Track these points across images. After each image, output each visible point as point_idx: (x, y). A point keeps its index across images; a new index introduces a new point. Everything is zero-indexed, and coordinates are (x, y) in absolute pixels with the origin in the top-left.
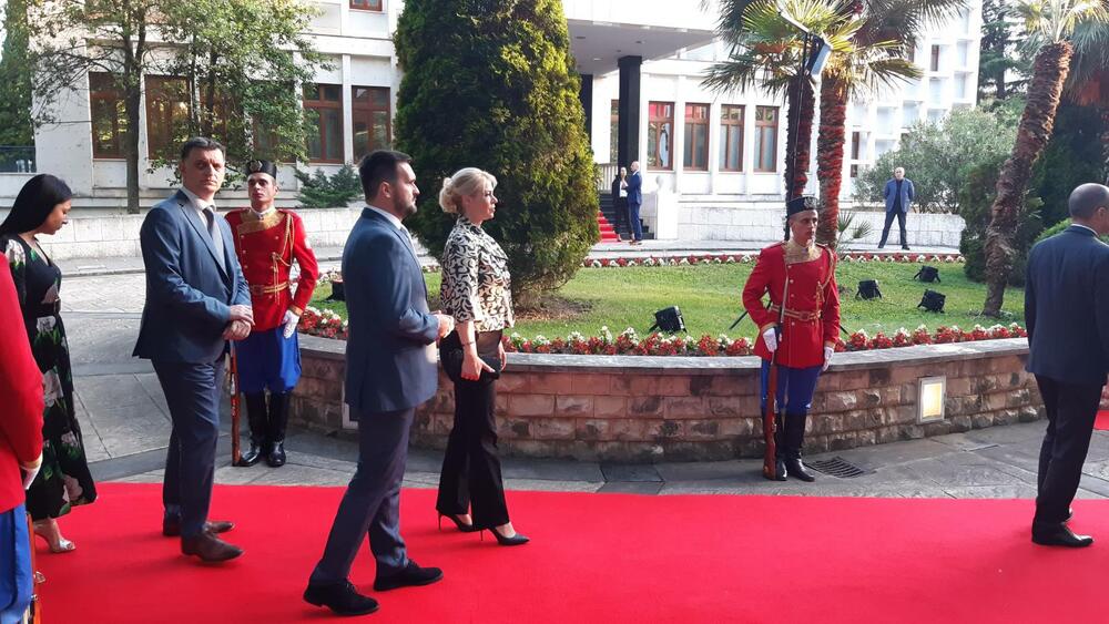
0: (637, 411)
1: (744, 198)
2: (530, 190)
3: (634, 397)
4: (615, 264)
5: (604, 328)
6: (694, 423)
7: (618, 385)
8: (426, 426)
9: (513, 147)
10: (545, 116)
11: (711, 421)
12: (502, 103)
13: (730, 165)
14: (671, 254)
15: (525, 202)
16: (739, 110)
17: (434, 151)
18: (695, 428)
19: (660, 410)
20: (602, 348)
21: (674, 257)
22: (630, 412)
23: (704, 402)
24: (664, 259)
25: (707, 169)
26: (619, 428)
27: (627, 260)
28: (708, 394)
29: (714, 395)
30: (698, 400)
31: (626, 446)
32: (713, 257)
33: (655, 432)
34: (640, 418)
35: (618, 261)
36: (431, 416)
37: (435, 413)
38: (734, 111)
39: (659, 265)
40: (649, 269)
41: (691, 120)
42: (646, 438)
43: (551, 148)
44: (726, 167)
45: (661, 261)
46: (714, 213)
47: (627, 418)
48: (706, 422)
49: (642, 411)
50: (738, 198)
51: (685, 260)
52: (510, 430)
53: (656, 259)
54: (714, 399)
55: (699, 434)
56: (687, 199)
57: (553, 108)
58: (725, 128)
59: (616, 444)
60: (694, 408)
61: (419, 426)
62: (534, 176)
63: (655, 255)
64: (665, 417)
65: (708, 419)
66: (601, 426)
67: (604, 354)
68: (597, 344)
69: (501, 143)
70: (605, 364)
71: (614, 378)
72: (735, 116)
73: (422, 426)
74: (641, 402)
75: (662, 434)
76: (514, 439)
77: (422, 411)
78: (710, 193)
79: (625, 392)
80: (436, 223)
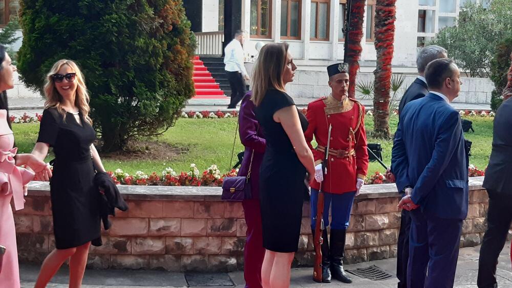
0: (215, 230)
2: (134, 53)
3: (213, 219)
7: (200, 210)
9: (120, 18)
13: (319, 36)
15: (131, 63)
17: (54, 19)
19: (233, 229)
20: (190, 181)
22: (209, 231)
26: (201, 244)
31: (206, 259)
33: (230, 247)
34: (218, 236)
35: (217, 113)
36: (46, 237)
37: (49, 235)
42: (222, 252)
43: (153, 19)
44: (316, 37)
47: (208, 236)
49: (219, 231)
50: (326, 63)
52: (111, 247)
58: (315, 4)
59: (198, 257)
61: (35, 245)
62: (138, 41)
64: (238, 235)
66: (186, 243)
67: (191, 185)
68: (186, 178)
70: (189, 193)
71: (197, 205)
73: (38, 246)
74: (219, 223)
75: (235, 249)
76: (115, 255)
77: (38, 233)
79: (206, 215)
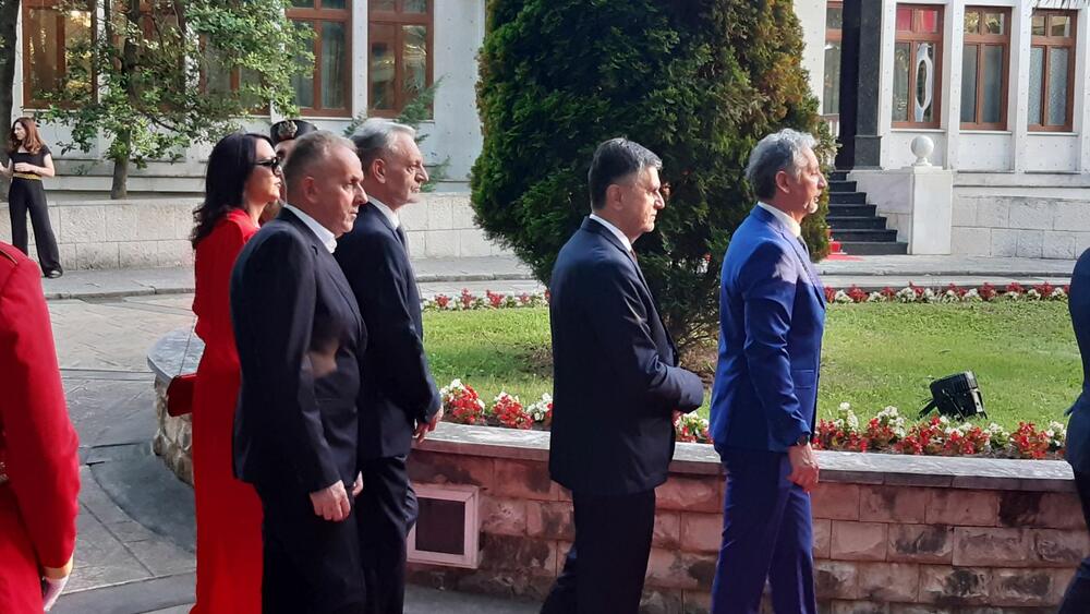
0: (906, 550)
1: (1075, 181)
2: (708, 166)
3: (900, 523)
4: (845, 297)
5: (844, 406)
6: (1007, 574)
7: (872, 503)
8: (542, 563)
9: (682, 93)
10: (736, 41)
11: (1037, 573)
12: (665, 20)
13: (1050, 121)
14: (945, 281)
15: (703, 187)
16: (1067, 20)
18: (1011, 584)
19: (946, 549)
20: (840, 439)
21: (952, 287)
22: (893, 551)
23: (1025, 539)
24: (935, 290)
25: (1004, 128)
26: (875, 578)
27: (867, 292)
28: (1033, 525)
29: (1043, 526)
30: (1014, 534)
31: (886, 611)
32: (1025, 289)
33: (937, 588)
34: (911, 563)
35: (850, 292)
36: (551, 546)
37: (558, 542)
38: (1056, 20)
39: (925, 300)
40: (907, 307)
41: (976, 37)
42: (921, 599)
43: (748, 95)
44: (1041, 122)
45: (929, 292)
46: (1020, 208)
47: (889, 561)
48: (1027, 574)
49: (914, 551)
50: (1064, 180)
51: (974, 292)
52: (685, 575)
53: (919, 290)
54: (1041, 533)
55: (1016, 594)
56: (967, 180)
57: (752, 27)
58: (1039, 51)
59: (868, 606)
60: (1008, 548)
61: (530, 560)
62: (718, 142)
63: (917, 282)
64: (956, 562)
65: (1033, 567)
66: (842, 573)
67: (846, 449)
68: (832, 434)
69: (666, 87)
70: (850, 467)
71: (866, 492)
72: (1059, 30)
73: (535, 563)
74: (913, 534)
75: (950, 593)
76: (691, 591)
77: (537, 537)
78: (1009, 170)
79: (885, 516)
80: (548, 222)
